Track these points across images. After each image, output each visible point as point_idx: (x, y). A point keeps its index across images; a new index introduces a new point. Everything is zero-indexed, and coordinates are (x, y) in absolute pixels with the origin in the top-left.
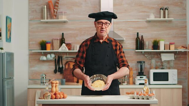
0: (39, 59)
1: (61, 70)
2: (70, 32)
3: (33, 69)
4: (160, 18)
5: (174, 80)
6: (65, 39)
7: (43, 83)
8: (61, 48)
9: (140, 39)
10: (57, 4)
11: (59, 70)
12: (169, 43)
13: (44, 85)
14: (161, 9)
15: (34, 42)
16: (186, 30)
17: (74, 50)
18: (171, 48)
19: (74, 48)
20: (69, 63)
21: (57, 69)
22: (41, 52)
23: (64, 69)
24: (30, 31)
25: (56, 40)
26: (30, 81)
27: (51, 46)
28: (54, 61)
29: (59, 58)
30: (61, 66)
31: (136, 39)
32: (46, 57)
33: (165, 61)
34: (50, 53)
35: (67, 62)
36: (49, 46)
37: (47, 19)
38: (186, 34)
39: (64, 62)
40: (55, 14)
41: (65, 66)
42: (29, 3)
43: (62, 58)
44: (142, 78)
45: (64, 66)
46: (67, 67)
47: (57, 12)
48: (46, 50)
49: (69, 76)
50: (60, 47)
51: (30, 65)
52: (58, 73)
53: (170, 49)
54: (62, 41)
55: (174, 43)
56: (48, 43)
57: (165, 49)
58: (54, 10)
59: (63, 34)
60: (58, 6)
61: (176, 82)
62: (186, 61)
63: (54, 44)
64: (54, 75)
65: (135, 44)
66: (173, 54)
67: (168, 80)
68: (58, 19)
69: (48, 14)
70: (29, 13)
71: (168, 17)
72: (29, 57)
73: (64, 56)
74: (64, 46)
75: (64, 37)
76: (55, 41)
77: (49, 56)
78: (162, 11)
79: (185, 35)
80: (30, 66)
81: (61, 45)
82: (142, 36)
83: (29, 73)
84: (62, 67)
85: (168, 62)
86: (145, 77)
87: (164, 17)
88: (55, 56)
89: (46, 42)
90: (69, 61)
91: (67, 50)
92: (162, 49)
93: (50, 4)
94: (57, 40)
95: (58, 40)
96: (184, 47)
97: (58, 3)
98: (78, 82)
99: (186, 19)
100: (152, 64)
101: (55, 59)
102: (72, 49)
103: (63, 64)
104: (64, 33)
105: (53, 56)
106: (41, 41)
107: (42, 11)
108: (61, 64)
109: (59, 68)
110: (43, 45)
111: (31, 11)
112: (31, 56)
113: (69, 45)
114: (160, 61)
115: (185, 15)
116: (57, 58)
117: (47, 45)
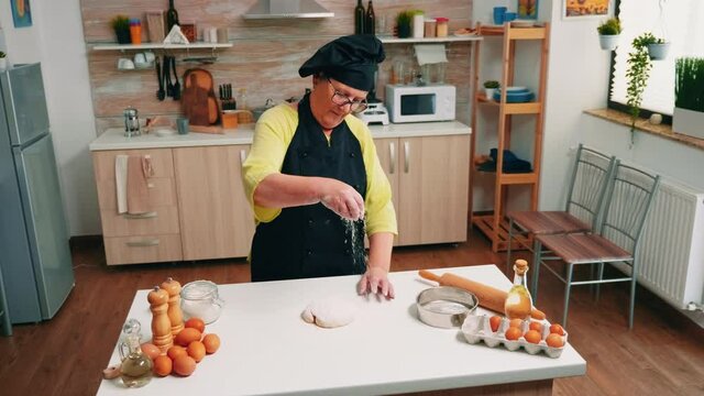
0: (116, 66)
1: (174, 92)
3: (102, 90)
5: (448, 110)
6: (179, 12)
7: (132, 130)
8: (169, 36)
9: (366, 8)
11: (169, 91)
12: (435, 20)
13: (136, 135)
15: (97, 22)
17: (202, 40)
18: (439, 33)
19: (202, 36)
20: (195, 72)
21: (165, 89)
22: (119, 50)
23: (182, 88)
25: (154, 15)
26: (98, 120)
27: (141, 31)
28: (155, 72)
29: (166, 60)
30: (173, 82)
31: (357, 9)
32: (133, 60)
33: (426, 65)
34: (143, 52)
35: (187, 72)
36: (136, 31)
39: (180, 72)
41: (185, 82)
43: (173, 62)
44: (372, 110)
45: (181, 81)
46: (189, 83)
48: (129, 41)
49: (195, 108)
50: (166, 35)
51: (95, 80)
52: (168, 99)
53: (436, 36)
54: (171, 19)
55: (447, 20)
56: (134, 24)
57: (425, 36)
61: (452, 115)
62: (469, 61)
63: (151, 27)
64: (157, 104)
65: (353, 21)
66: (443, 47)
67: (431, 111)
72: (90, 62)
73: (180, 58)
74: (176, 33)
75: (176, 7)
76: (152, 18)
77: (140, 59)
80: (95, 85)
81: (169, 28)
82: (370, 2)
83: (94, 101)
84: (177, 83)
85: (433, 65)
86: (379, 107)
88: (157, 58)
89: (127, 20)
90: (192, 67)
91: (187, 45)
92: (418, 34)
94: (156, 17)
95: (159, 15)
96: (471, 31)
98: (218, 122)
100: (396, 73)
101: (158, 66)
102: (198, 38)
103: (178, 76)
105: (151, 57)
106: (116, 19)
108: (172, 76)
109: (170, 86)
110: (123, 31)
112: (93, 58)
113: (189, 30)
114: (411, 61)
116: (162, 62)
117: (132, 28)
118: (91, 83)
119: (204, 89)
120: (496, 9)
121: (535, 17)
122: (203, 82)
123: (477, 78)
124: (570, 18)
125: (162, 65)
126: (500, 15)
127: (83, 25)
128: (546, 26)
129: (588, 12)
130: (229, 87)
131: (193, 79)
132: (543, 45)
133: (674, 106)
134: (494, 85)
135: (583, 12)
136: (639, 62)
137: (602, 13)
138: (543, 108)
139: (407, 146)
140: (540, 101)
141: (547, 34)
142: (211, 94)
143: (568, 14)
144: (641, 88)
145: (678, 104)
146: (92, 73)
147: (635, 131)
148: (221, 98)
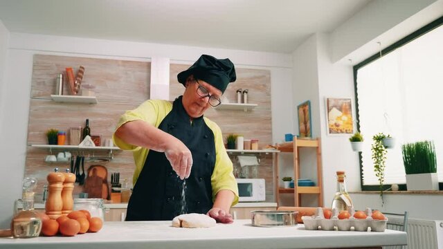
0: (44, 160)
1: (80, 179)
2: (100, 119)
3: (32, 176)
4: (237, 102)
5: (261, 194)
6: (91, 130)
10: (80, 74)
11: (77, 179)
12: (250, 140)
14: (237, 91)
15: (37, 133)
16: (271, 123)
17: (104, 145)
18: (253, 147)
19: (104, 143)
20: (96, 167)
22: (48, 149)
23: (86, 177)
24: (30, 114)
25: (75, 129)
27: (65, 140)
28: (70, 165)
29: (78, 159)
30: (81, 173)
32: (57, 157)
33: (245, 166)
34: (64, 150)
35: (92, 167)
36: (62, 138)
37: (62, 94)
38: (271, 129)
39: (87, 166)
40: (77, 88)
41: (88, 173)
42: (34, 70)
43: (83, 160)
45: (86, 174)
47: (79, 87)
48: (56, 143)
49: (93, 190)
50: (81, 142)
51: (27, 170)
53: (251, 149)
54: (86, 132)
55: (257, 141)
56: (61, 135)
57: (244, 149)
58: (75, 84)
59: (87, 121)
60: (82, 78)
61: (264, 199)
62: (272, 168)
63: (72, 137)
68: (81, 95)
69: (64, 89)
70: (32, 86)
71: (248, 103)
72: (27, 157)
73: (87, 158)
74: (88, 140)
75: (90, 126)
76: (74, 131)
77: (61, 155)
78: (239, 95)
79: (270, 131)
80: (28, 172)
81: (83, 137)
84: (83, 174)
85: (250, 167)
87: (243, 102)
88: (72, 157)
89: (57, 132)
90: (94, 164)
91: (93, 146)
92: (240, 148)
93: (69, 72)
95: (78, 129)
96: (272, 147)
97: (83, 73)
99: (270, 109)
101: (72, 162)
103: (85, 169)
104: (90, 120)
105: (68, 155)
106: (50, 130)
107: (55, 84)
108: (81, 169)
109: (78, 176)
110: (53, 138)
111: (37, 83)
112: (30, 155)
113: (96, 139)
114: (235, 167)
115: (270, 102)
116: (75, 160)
117: (59, 136)
118: (25, 171)
119: (101, 178)
120: (286, 135)
121: (311, 136)
122: (101, 173)
123: (277, 177)
124: (331, 134)
125: (75, 162)
126: (289, 137)
127: (28, 134)
128: (318, 139)
129: (342, 132)
130: (118, 175)
131: (95, 171)
132: (317, 150)
133: (405, 174)
134: (289, 179)
135: (339, 131)
136: (378, 151)
137: (350, 133)
138: (321, 189)
139: (235, 213)
140: (319, 186)
141: (319, 143)
142: (105, 181)
143: (330, 132)
144: (382, 168)
145: (408, 172)
146: (27, 165)
147: (384, 196)
148: (112, 183)
